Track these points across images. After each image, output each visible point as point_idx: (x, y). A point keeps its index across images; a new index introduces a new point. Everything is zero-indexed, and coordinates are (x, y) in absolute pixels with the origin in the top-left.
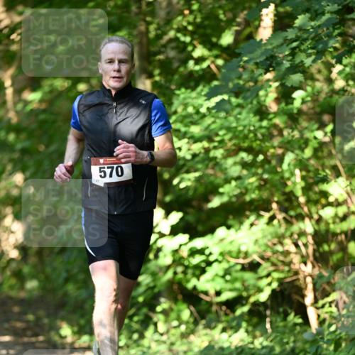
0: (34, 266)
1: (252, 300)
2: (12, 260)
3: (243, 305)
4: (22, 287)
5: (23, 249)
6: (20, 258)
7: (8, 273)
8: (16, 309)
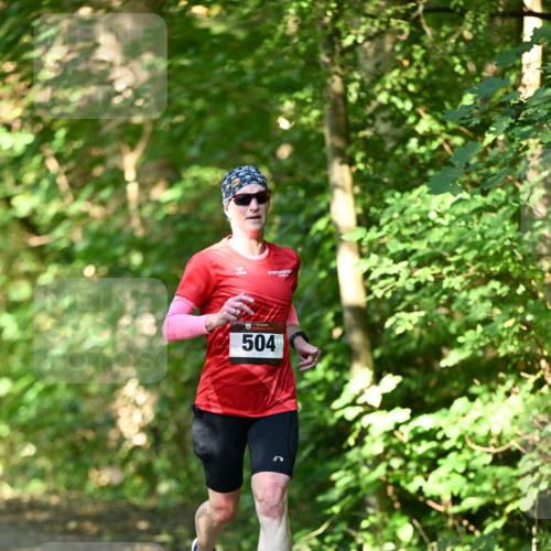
0: (171, 458)
1: (509, 509)
2: (137, 448)
3: (496, 519)
4: (152, 491)
5: (153, 431)
6: (149, 446)
7: (131, 468)
8: (143, 525)
